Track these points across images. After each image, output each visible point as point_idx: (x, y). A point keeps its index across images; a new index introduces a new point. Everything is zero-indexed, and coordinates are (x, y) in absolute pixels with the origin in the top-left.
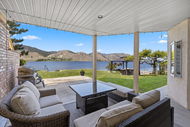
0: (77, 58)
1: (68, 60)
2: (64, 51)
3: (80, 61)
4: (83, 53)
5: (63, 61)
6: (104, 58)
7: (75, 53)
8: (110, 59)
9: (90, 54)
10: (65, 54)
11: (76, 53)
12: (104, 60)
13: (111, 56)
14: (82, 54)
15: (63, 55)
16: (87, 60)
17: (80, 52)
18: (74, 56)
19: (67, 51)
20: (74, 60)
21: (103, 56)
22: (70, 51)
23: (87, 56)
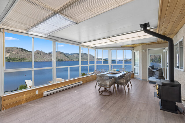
1: (20, 59)
2: (12, 48)
3: (37, 61)
4: (41, 52)
5: (11, 61)
6: (66, 58)
7: (29, 52)
8: (73, 59)
9: (50, 53)
10: (13, 52)
11: (31, 52)
12: (66, 60)
13: (74, 55)
14: (39, 53)
15: (11, 53)
16: (46, 60)
17: (37, 51)
18: (28, 55)
19: (17, 48)
20: (28, 60)
21: (66, 56)
22: (22, 49)
23: (46, 56)
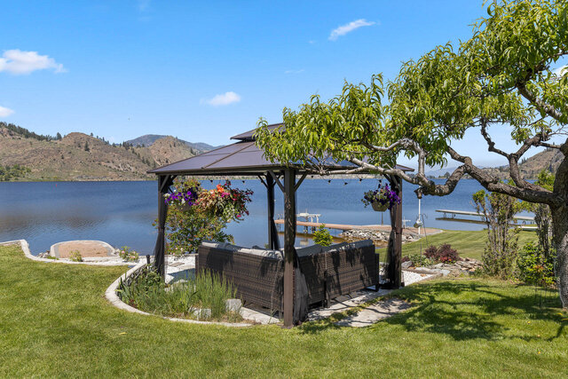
0: (56, 166)
3: (74, 178)
4: (89, 138)
7: (41, 138)
9: (126, 145)
11: (47, 139)
14: (84, 143)
16: (112, 177)
17: (72, 134)
18: (36, 151)
20: (36, 174)
22: (11, 127)
23: (110, 156)
